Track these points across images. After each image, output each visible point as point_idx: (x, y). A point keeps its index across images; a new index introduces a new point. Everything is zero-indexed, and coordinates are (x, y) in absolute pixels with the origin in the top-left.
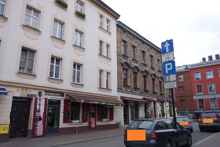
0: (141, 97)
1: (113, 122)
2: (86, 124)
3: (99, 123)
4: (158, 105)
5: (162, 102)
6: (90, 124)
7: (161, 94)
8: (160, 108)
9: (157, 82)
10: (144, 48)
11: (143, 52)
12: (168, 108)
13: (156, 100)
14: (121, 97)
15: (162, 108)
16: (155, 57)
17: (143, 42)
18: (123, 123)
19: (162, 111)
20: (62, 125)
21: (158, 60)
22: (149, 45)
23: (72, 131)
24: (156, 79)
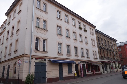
0: (107, 61)
1: (100, 72)
2: (92, 73)
3: (96, 72)
4: (113, 64)
5: (115, 62)
6: (94, 73)
7: (114, 59)
8: (114, 65)
9: (112, 53)
10: (105, 38)
11: (105, 40)
12: (117, 65)
13: (112, 61)
14: (101, 61)
15: (115, 65)
16: (109, 42)
17: (105, 36)
18: (103, 72)
19: (116, 66)
20: (87, 73)
21: (111, 43)
22: (107, 37)
23: (89, 75)
24: (111, 52)
